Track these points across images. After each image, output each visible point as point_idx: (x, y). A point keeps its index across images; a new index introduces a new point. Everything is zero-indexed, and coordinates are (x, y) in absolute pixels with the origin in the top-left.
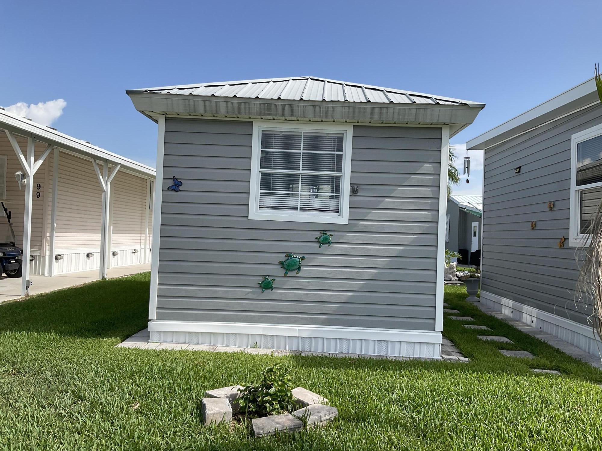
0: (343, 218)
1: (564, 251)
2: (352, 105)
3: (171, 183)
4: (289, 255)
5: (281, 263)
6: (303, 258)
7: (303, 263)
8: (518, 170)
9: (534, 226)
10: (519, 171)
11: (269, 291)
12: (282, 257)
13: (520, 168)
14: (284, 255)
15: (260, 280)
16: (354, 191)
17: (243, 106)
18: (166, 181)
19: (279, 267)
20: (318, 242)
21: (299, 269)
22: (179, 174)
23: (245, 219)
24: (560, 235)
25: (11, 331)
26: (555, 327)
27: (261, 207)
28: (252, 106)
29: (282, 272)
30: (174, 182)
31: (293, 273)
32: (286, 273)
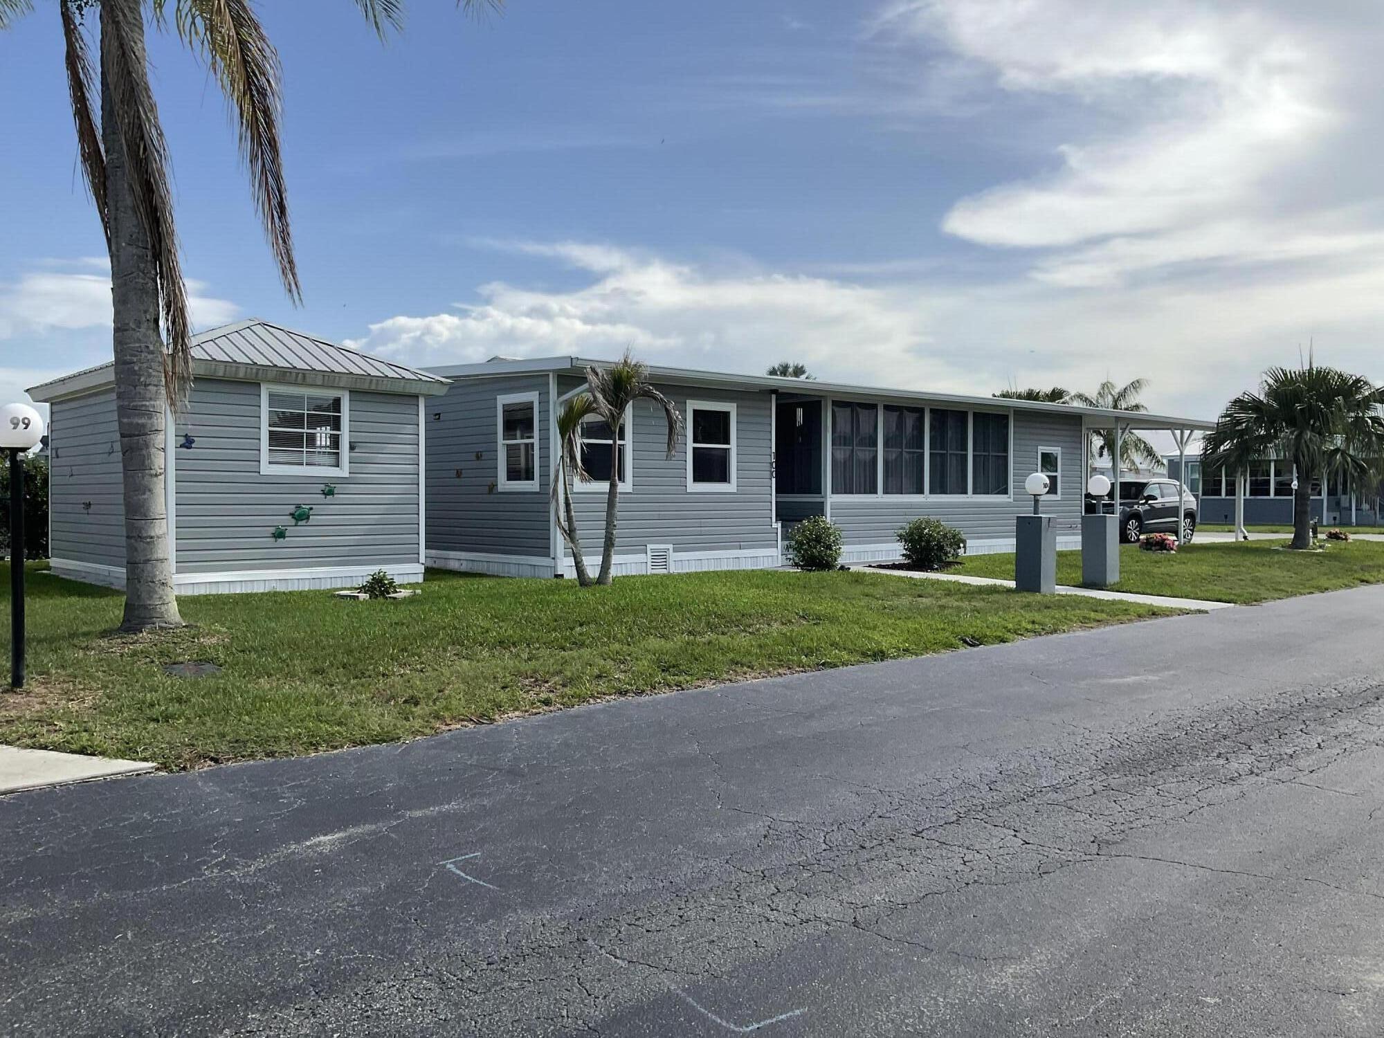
0: (344, 472)
1: (492, 496)
2: (355, 376)
3: (182, 440)
4: (298, 507)
5: (292, 514)
6: (311, 509)
7: (311, 512)
8: (437, 417)
9: (459, 474)
10: (439, 418)
11: (282, 539)
12: (292, 509)
13: (439, 414)
14: (293, 507)
15: (272, 530)
16: (352, 448)
17: (261, 372)
18: (178, 438)
19: (290, 517)
20: (324, 494)
21: (308, 518)
22: (191, 430)
23: (256, 474)
24: (489, 481)
25: (39, 597)
26: (485, 563)
27: (270, 463)
28: (269, 373)
29: (293, 522)
30: (187, 440)
31: (303, 523)
32: (297, 523)
